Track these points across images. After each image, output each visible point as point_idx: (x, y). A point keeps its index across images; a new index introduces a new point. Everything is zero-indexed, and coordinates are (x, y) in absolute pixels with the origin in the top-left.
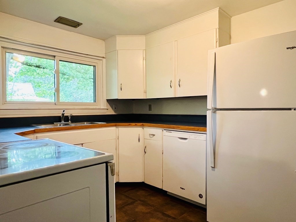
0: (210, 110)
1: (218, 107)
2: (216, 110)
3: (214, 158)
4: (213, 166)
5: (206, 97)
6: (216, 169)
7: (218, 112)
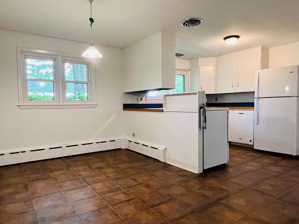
0: (256, 98)
1: (260, 97)
2: (259, 98)
3: (258, 120)
4: (257, 123)
5: (254, 92)
6: (258, 125)
7: (260, 99)
